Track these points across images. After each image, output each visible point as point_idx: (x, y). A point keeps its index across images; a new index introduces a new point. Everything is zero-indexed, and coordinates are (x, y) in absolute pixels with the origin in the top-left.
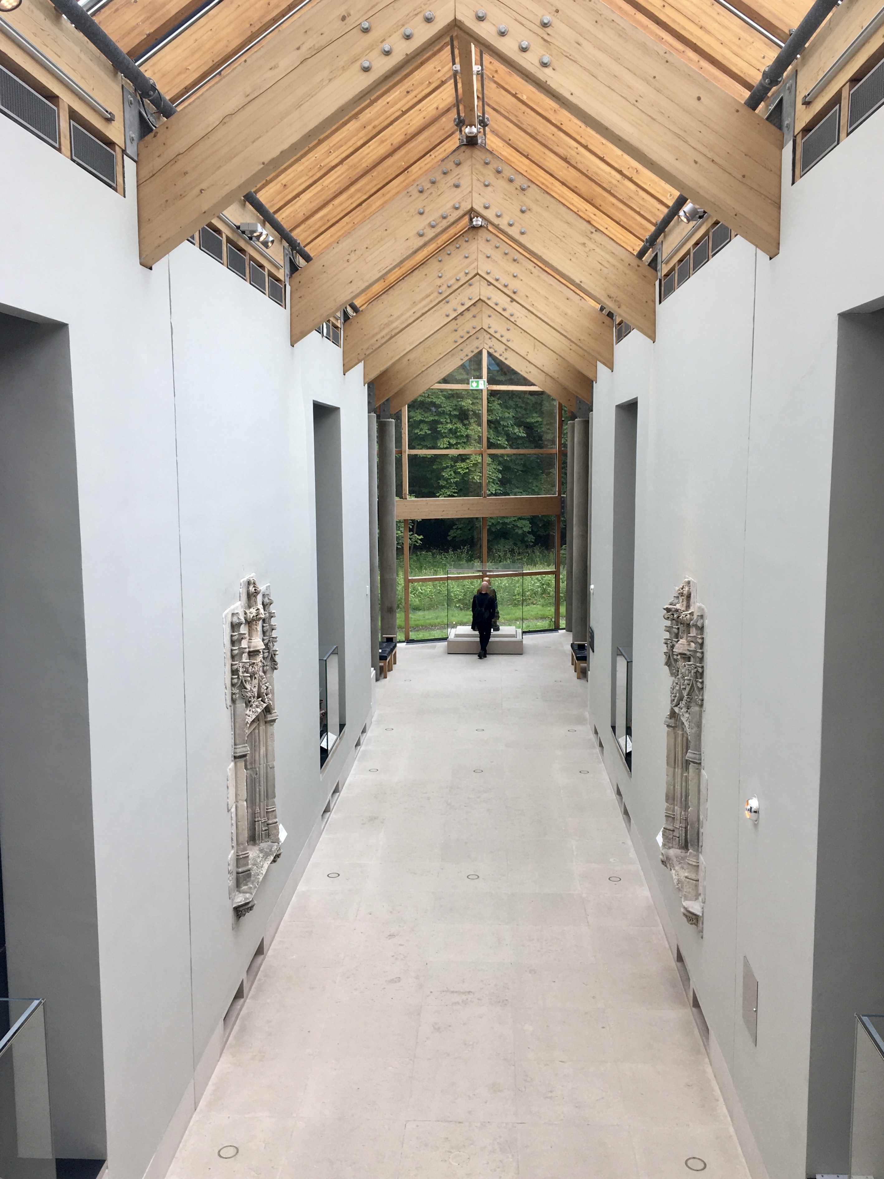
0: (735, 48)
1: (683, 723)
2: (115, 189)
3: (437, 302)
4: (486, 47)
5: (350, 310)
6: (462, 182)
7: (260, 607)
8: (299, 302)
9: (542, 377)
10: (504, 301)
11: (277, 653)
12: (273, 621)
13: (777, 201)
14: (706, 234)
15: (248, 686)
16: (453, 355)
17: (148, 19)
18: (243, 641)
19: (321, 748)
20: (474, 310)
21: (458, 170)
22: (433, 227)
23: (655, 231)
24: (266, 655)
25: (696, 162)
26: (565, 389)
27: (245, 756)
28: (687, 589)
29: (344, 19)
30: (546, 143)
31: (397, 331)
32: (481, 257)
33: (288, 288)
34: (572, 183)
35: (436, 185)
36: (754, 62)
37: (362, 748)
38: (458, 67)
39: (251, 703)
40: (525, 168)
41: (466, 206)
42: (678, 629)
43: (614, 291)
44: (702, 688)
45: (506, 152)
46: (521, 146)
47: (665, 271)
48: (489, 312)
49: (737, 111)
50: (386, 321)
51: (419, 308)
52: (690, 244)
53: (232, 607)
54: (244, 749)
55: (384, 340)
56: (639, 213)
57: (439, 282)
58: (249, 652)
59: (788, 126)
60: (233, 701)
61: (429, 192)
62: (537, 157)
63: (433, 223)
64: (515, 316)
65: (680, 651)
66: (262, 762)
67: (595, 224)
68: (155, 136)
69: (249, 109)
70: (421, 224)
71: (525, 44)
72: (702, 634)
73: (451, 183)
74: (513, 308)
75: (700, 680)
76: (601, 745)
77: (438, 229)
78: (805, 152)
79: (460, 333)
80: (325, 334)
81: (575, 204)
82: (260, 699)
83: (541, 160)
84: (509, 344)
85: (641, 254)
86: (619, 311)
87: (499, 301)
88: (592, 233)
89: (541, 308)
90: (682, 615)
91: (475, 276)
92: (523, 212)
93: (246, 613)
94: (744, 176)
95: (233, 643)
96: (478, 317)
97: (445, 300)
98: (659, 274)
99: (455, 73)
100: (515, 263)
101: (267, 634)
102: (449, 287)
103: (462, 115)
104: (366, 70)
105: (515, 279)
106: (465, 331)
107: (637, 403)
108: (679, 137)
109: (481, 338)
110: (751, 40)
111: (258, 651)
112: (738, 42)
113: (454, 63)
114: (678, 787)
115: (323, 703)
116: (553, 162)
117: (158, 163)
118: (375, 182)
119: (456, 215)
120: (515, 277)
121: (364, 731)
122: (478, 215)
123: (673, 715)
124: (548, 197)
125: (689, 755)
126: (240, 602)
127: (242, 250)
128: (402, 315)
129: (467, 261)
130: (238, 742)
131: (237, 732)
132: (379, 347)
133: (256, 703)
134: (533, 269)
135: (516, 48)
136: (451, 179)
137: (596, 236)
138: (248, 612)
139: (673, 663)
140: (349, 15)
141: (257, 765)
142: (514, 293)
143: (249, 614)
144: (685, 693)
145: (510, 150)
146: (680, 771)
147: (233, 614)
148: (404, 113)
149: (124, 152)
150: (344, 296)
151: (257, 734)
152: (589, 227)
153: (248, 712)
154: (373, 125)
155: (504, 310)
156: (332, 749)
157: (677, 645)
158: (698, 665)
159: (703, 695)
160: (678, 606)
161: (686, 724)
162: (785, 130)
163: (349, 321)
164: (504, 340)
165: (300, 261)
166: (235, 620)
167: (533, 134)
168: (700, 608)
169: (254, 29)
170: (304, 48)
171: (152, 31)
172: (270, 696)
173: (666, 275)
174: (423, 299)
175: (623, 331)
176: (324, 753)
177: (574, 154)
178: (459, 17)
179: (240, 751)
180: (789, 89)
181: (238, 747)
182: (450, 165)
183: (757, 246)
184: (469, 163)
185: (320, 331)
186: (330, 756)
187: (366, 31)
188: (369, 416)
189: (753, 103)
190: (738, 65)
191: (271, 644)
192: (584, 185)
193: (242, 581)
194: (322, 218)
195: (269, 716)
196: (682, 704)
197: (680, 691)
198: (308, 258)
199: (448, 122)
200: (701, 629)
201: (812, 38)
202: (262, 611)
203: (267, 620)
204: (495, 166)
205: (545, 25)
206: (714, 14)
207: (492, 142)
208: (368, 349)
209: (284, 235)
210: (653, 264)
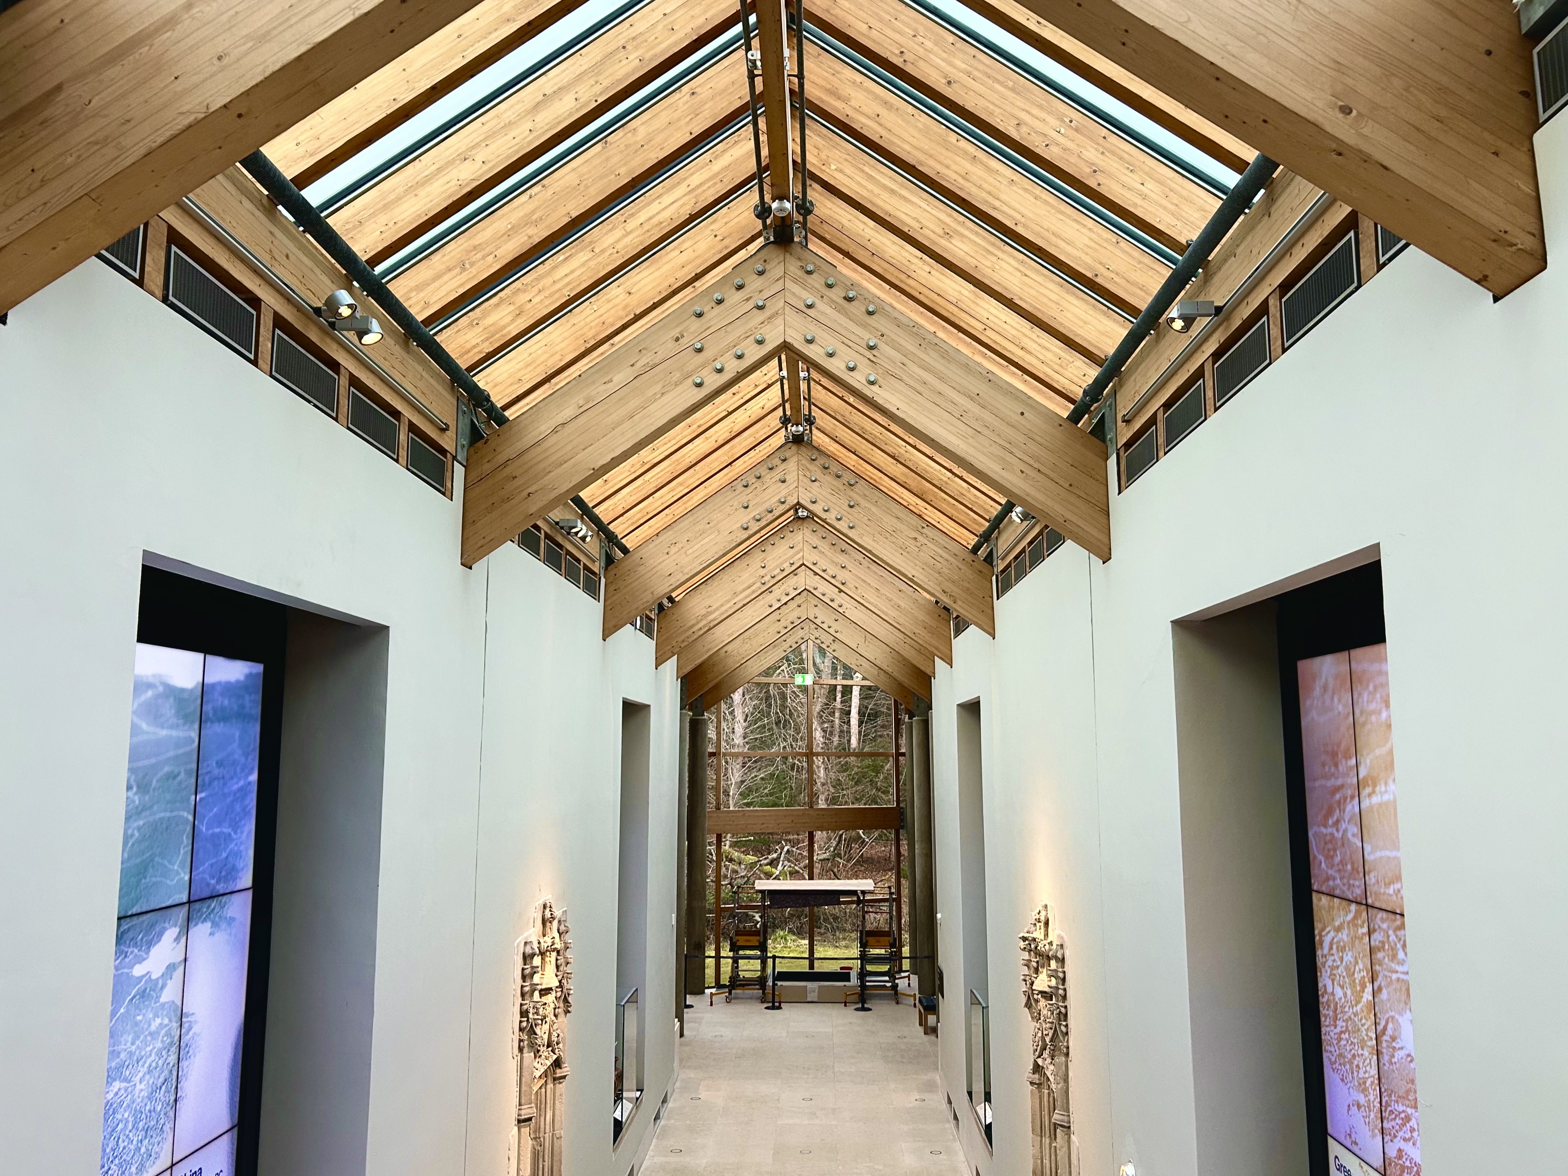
0: (1056, 367)
1: (1048, 1079)
2: (444, 494)
3: (759, 592)
4: (812, 364)
5: (665, 602)
6: (788, 478)
7: (557, 935)
8: (614, 595)
9: (875, 671)
10: (831, 592)
11: (572, 992)
12: (569, 954)
13: (1106, 509)
14: (1040, 533)
15: (538, 1030)
16: (775, 646)
17: (487, 339)
18: (535, 975)
19: (615, 1119)
20: (798, 600)
21: (784, 466)
22: (758, 520)
23: (989, 526)
24: (559, 994)
25: (1022, 472)
26: (900, 685)
27: (530, 1119)
28: (1043, 914)
29: (677, 340)
30: (873, 441)
31: (716, 622)
32: (807, 548)
33: (603, 580)
34: (901, 479)
35: (761, 480)
36: (1075, 379)
37: (662, 1122)
38: (784, 373)
39: (540, 1053)
40: (853, 463)
41: (792, 501)
42: (1037, 962)
43: (949, 587)
44: (1067, 1033)
45: (832, 447)
46: (848, 443)
47: (1001, 568)
48: (815, 601)
49: (1061, 425)
50: (703, 612)
51: (741, 598)
52: (1024, 543)
53: (525, 935)
54: (529, 1111)
55: (701, 632)
56: (971, 509)
57: (762, 572)
58: (541, 990)
59: (1111, 440)
60: (521, 1050)
61: (754, 486)
62: (864, 453)
63: (758, 517)
64: (844, 607)
65: (1040, 989)
66: (547, 1130)
67: (926, 518)
68: (486, 443)
69: (582, 420)
70: (745, 517)
71: (851, 365)
72: (1063, 967)
73: (777, 478)
74: (841, 599)
75: (1064, 1023)
76: (956, 1118)
77: (763, 523)
78: (1128, 467)
79: (783, 623)
80: (638, 627)
81: (905, 497)
82: (550, 1049)
83: (869, 456)
84: (837, 635)
85: (975, 549)
86: (954, 606)
87: (827, 591)
88: (923, 528)
89: (872, 598)
90: (1040, 945)
91: (801, 566)
92: (851, 507)
93: (539, 943)
94: (1071, 485)
95: (524, 978)
96: (804, 606)
97: (769, 590)
98: (995, 570)
99: (782, 379)
100: (843, 554)
101: (561, 969)
102: (773, 577)
103: (788, 413)
104: (699, 385)
105: (844, 570)
106: (789, 621)
107: (979, 702)
108: (1004, 448)
109: (806, 628)
110: (1071, 360)
111: (551, 989)
112: (1059, 362)
113: (781, 370)
114: (1046, 1162)
115: (619, 1059)
116: (879, 458)
117: (487, 468)
118: (697, 477)
119: (782, 508)
120: (843, 567)
121: (664, 1101)
122: (804, 508)
123: (1037, 1068)
124: (877, 493)
125: (1057, 1117)
126: (533, 929)
127: (560, 546)
128: (722, 605)
129: (792, 551)
130: (523, 1101)
131: (524, 1088)
132: (696, 639)
133: (546, 1054)
134: (862, 560)
135: (843, 366)
136: (777, 475)
137: (927, 531)
138: (542, 941)
139: (1033, 1004)
140: (683, 336)
141: (542, 1135)
142: (843, 584)
143: (542, 944)
144: (1048, 1039)
145: (836, 446)
146: (1048, 1141)
147: (526, 943)
148: (730, 413)
149: (454, 458)
150: (662, 589)
151: (543, 1094)
152: (921, 523)
153: (536, 1064)
154: (698, 424)
155: (832, 600)
156: (627, 1120)
157: (1036, 982)
158: (1061, 1004)
159: (1068, 1041)
160: (1035, 935)
161: (1051, 1078)
162: (1109, 443)
163: (664, 612)
164: (832, 631)
165: (619, 554)
166: (529, 950)
167: (860, 432)
168: (1060, 937)
169: (589, 346)
170: (638, 365)
171: (491, 349)
172: (561, 1046)
173: (1003, 571)
174: (744, 590)
175: (961, 626)
176: (618, 1126)
177: (903, 452)
178: (788, 340)
179: (525, 1113)
180: (1109, 406)
181: (523, 1107)
182: (776, 461)
183: (1090, 551)
184: (795, 459)
185: (634, 624)
186: (624, 1130)
187: (700, 350)
188: (681, 713)
189: (1075, 417)
190: (1060, 382)
191: (564, 981)
192: (913, 481)
193: (537, 904)
194: (641, 510)
195: (558, 1071)
196: (1046, 1054)
197: (1043, 1039)
198: (625, 550)
199: (774, 421)
200: (1062, 961)
201: (1127, 363)
202: (557, 940)
203: (561, 952)
204: (822, 462)
205: (871, 348)
206: (1034, 337)
207: (818, 437)
208: (683, 641)
209: (601, 528)
210: (989, 559)
